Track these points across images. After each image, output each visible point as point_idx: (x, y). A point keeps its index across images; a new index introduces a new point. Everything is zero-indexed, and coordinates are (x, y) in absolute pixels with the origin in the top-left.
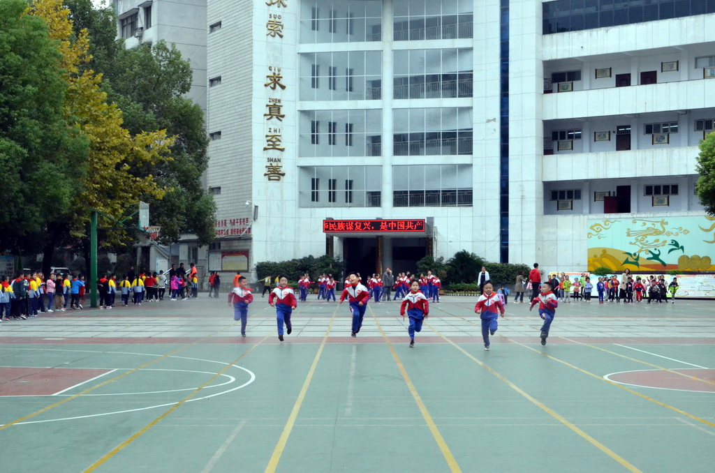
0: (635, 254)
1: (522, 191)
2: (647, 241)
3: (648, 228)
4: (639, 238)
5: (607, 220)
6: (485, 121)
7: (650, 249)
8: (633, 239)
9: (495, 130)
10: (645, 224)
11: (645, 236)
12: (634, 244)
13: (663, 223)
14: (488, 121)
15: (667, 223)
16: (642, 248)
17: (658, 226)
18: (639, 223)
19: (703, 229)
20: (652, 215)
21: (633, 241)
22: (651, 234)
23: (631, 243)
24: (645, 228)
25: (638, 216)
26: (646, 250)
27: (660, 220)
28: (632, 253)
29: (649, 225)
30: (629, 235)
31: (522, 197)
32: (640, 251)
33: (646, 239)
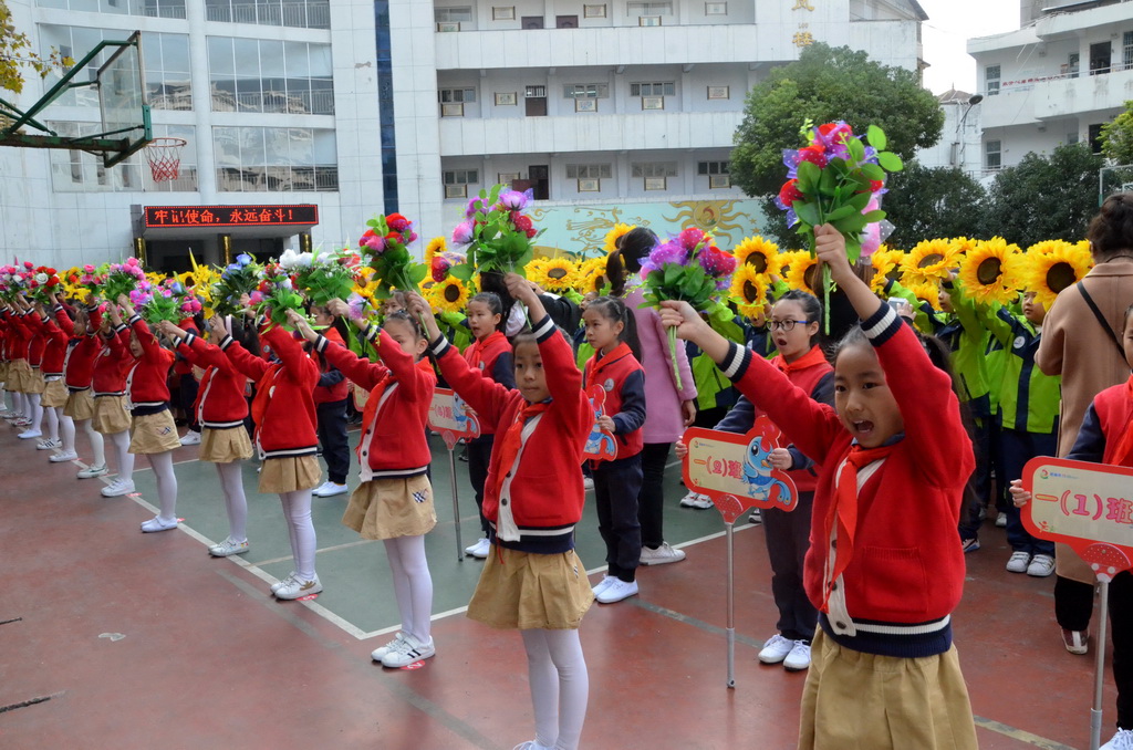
0: (579, 254)
1: (418, 169)
2: (595, 236)
3: (596, 219)
4: (585, 232)
5: (539, 209)
6: (353, 65)
7: (599, 246)
8: (575, 234)
9: (370, 79)
10: (591, 214)
11: (593, 229)
12: (578, 240)
13: (615, 212)
14: (359, 66)
15: (621, 212)
16: (589, 245)
17: (609, 216)
18: (584, 212)
19: (667, 220)
20: (600, 202)
21: (577, 236)
22: (601, 227)
23: (573, 239)
24: (591, 219)
25: (582, 203)
26: (594, 248)
27: (611, 207)
28: (576, 252)
29: (597, 214)
30: (570, 228)
31: (419, 178)
32: (586, 249)
33: (593, 234)
